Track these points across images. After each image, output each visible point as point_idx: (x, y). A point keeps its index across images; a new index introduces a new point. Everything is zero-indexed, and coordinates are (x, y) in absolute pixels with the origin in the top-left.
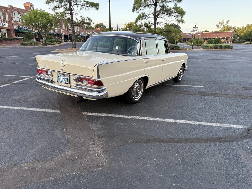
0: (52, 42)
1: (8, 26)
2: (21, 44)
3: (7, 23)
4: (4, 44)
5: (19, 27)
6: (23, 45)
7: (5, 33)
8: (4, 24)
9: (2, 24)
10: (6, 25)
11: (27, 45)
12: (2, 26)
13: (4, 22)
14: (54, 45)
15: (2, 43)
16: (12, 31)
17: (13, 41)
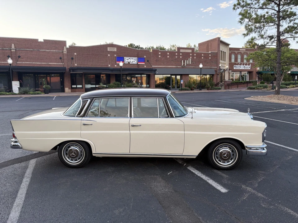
0: (289, 85)
1: (250, 69)
2: (248, 88)
3: (249, 65)
4: (235, 87)
5: (263, 68)
6: (250, 89)
7: (246, 76)
8: (246, 66)
9: (244, 67)
10: (248, 67)
11: (254, 89)
12: (243, 68)
13: (246, 65)
14: (289, 89)
15: (233, 86)
16: (254, 73)
17: (246, 85)
